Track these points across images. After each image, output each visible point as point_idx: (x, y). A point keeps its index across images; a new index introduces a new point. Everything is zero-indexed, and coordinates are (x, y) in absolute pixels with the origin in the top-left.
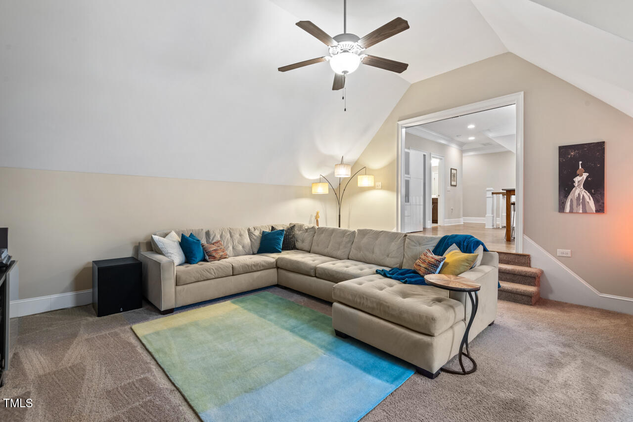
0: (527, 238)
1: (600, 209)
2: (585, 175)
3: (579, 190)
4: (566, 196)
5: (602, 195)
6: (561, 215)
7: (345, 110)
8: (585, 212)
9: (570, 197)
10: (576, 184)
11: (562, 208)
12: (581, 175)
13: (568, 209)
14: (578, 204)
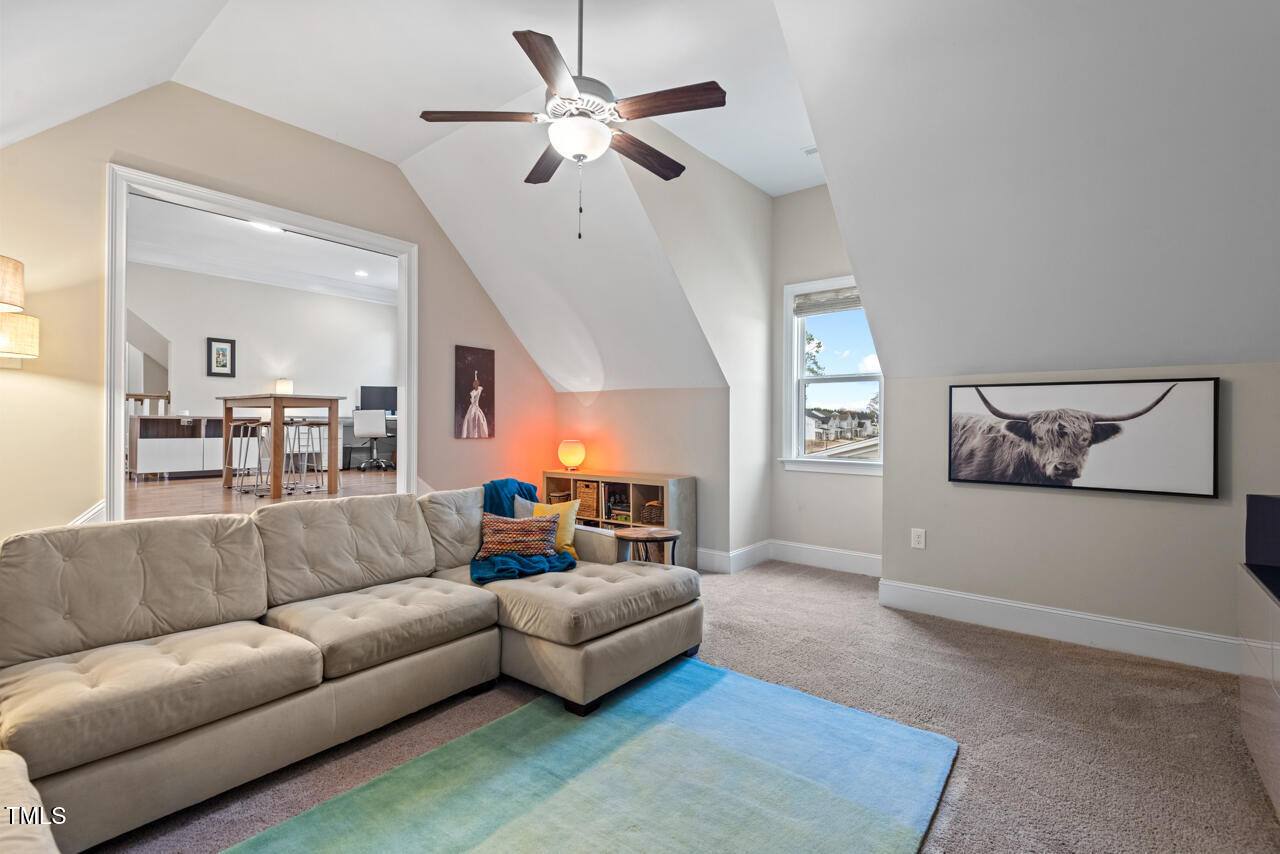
0: (421, 480)
1: (491, 434)
2: (480, 389)
3: (475, 410)
4: (463, 417)
5: (493, 414)
6: (459, 440)
7: (580, 236)
8: (480, 437)
9: (467, 417)
10: (472, 400)
11: (458, 434)
12: (477, 390)
13: (465, 435)
14: (474, 427)
